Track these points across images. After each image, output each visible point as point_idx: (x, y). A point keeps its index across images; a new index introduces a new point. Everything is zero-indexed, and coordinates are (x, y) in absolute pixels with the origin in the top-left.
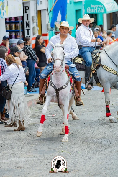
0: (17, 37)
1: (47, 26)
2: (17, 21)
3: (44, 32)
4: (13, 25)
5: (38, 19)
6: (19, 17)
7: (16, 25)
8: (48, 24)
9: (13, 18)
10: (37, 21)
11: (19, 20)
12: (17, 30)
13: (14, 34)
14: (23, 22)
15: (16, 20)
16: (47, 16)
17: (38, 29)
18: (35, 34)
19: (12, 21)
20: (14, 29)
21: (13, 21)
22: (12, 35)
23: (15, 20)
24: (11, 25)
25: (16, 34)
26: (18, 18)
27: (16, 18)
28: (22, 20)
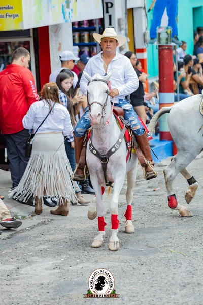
0: (92, 55)
1: (144, 35)
2: (91, 28)
3: (139, 46)
4: (86, 34)
5: (128, 24)
6: (96, 20)
7: (91, 34)
8: (145, 32)
9: (85, 22)
10: (127, 28)
11: (95, 26)
12: (92, 43)
13: (86, 50)
14: (102, 29)
15: (90, 26)
16: (144, 19)
17: (129, 40)
18: (123, 50)
19: (83, 26)
20: (86, 41)
21: (85, 27)
22: (84, 52)
23: (88, 25)
24: (83, 34)
25: (91, 49)
26: (94, 22)
27: (90, 22)
28: (100, 26)
